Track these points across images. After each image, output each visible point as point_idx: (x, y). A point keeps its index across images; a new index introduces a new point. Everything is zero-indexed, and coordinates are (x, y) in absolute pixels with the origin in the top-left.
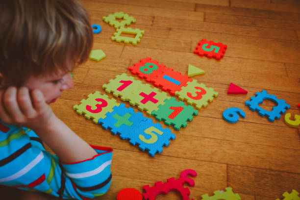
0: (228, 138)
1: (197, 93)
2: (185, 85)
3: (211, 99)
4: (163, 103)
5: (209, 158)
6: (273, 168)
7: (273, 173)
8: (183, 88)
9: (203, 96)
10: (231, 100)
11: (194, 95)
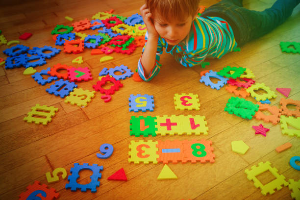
0: (98, 134)
1: (144, 152)
2: (157, 153)
3: (130, 153)
4: (156, 126)
5: (101, 117)
6: (62, 132)
7: (62, 129)
8: (157, 149)
9: (138, 152)
10: (116, 165)
11: (143, 148)
